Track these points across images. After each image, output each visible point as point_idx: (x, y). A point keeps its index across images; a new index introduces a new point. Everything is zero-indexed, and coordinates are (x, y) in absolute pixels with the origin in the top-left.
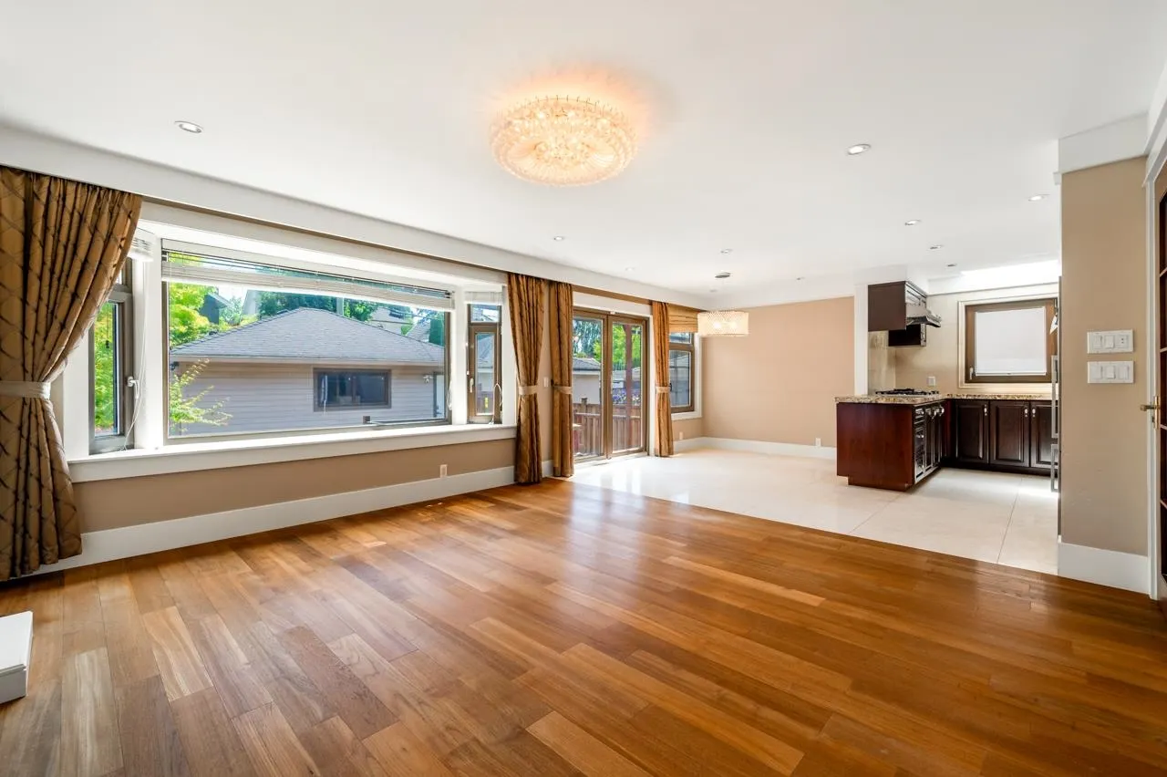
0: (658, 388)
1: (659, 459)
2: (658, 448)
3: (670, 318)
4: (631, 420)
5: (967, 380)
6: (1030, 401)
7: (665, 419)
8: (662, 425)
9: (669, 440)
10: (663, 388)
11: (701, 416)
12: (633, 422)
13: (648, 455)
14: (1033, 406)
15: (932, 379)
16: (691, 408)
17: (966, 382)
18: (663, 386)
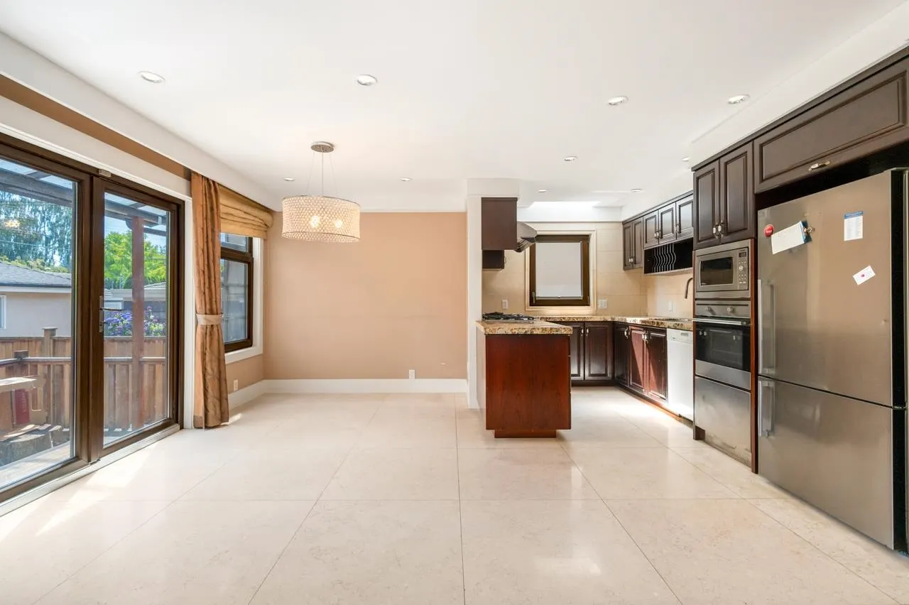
0: (202, 318)
1: (204, 432)
2: (201, 414)
3: (221, 207)
4: (141, 363)
5: (532, 304)
6: (584, 322)
7: (215, 364)
8: (208, 377)
9: (222, 399)
10: (210, 317)
11: (261, 352)
12: (146, 367)
13: (182, 428)
14: (586, 326)
15: (505, 303)
16: (248, 342)
17: (531, 305)
18: (212, 313)
